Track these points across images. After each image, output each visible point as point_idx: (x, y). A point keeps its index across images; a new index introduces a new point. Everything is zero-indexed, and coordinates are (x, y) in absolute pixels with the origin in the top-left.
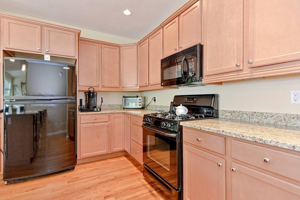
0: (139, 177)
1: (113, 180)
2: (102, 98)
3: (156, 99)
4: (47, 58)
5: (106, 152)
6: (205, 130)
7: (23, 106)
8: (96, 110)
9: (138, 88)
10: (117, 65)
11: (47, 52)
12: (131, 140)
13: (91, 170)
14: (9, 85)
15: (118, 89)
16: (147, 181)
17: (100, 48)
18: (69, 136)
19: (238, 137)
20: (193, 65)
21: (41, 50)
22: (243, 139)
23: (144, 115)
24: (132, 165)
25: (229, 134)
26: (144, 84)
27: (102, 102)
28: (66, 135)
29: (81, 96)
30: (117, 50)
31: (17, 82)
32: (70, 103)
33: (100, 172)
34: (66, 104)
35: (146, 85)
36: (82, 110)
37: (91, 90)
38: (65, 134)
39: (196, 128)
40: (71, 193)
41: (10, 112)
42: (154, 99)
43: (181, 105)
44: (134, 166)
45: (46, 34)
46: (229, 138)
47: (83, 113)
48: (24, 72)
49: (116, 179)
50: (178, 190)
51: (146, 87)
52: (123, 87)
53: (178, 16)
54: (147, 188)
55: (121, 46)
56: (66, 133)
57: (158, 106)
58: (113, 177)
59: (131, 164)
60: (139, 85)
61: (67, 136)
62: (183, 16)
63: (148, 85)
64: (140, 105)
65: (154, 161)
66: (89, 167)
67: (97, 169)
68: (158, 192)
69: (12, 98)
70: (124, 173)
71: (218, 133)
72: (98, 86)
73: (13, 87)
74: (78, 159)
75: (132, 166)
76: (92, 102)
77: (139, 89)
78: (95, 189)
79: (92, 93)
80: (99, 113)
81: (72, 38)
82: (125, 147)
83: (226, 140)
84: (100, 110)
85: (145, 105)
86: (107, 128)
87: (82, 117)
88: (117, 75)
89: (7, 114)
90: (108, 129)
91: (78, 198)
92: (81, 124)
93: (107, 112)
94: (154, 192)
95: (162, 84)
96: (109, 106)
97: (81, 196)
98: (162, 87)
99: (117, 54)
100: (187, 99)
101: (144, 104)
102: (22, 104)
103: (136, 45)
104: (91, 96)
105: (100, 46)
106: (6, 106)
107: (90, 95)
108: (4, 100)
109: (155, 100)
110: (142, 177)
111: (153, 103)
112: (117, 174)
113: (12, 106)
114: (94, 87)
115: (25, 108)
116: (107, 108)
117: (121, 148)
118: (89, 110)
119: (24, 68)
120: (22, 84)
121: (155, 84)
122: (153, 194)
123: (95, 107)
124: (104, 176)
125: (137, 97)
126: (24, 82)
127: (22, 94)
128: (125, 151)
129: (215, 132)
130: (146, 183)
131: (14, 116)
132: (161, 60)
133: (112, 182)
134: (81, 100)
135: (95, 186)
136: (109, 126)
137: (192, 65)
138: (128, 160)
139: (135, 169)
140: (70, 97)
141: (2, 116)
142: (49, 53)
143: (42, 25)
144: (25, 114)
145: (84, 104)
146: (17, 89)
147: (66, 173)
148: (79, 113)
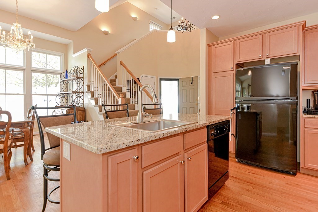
4: (268, 62)
7: (249, 105)
11: (268, 57)
14: (239, 88)
21: (262, 56)
29: (306, 96)
31: (245, 85)
32: (291, 103)
36: (308, 112)
40: (287, 194)
47: (308, 115)
48: (250, 76)
69: (242, 98)
73: (242, 89)
74: (301, 166)
87: (307, 120)
89: (239, 111)
92: (306, 128)
97: (299, 202)
106: (238, 105)
108: (236, 100)
115: (250, 107)
119: (250, 73)
120: (249, 85)
127: (249, 95)
131: (242, 112)
134: (308, 101)
140: (292, 98)
141: (235, 112)
142: (269, 56)
143: (263, 34)
144: (250, 112)
145: (312, 105)
146: (245, 91)
147: (286, 175)
148: (303, 116)
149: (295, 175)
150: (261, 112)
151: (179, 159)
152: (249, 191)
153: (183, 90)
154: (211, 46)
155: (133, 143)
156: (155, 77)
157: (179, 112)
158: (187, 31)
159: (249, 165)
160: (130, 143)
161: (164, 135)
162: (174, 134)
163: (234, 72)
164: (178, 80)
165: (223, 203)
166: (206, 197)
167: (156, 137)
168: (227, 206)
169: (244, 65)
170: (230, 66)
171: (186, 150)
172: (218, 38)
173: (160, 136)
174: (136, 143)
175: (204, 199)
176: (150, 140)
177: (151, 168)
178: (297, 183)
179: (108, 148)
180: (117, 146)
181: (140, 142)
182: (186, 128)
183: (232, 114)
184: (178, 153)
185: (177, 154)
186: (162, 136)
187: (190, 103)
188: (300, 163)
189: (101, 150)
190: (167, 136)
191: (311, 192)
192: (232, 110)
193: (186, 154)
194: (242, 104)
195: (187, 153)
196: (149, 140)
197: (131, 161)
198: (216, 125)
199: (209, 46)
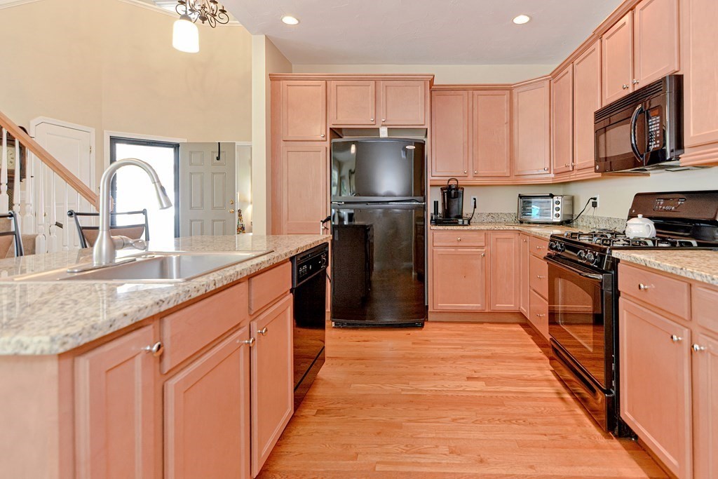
0: (542, 365)
1: (488, 357)
2: (475, 199)
3: (598, 201)
4: (384, 133)
5: (480, 309)
6: (653, 266)
7: (352, 211)
8: (460, 223)
9: (552, 175)
10: (506, 130)
11: (384, 123)
12: (531, 290)
13: (451, 335)
14: (336, 178)
15: (507, 179)
16: (557, 376)
17: (471, 99)
18: (416, 274)
19: (705, 281)
20: (658, 125)
21: (375, 120)
22: (712, 285)
23: (551, 236)
24: (532, 342)
25: (691, 274)
26: (562, 168)
27: (475, 207)
28: (411, 272)
29: (434, 196)
30: (506, 97)
31: (345, 171)
32: (417, 208)
33: (467, 341)
34: (412, 209)
35: (567, 169)
36: (437, 222)
37: (453, 183)
38: (410, 270)
39: (638, 262)
40: (415, 359)
41: (336, 222)
42: (593, 200)
43: (640, 216)
44: (537, 346)
45: (382, 93)
46: (697, 284)
47: (438, 227)
48: (353, 154)
49: (492, 357)
50: (609, 392)
51: (568, 174)
52: (517, 174)
53: (631, 9)
54: (553, 386)
55: (515, 87)
56: (412, 268)
57: (601, 218)
58: (489, 354)
59: (531, 340)
60: (554, 170)
61: (413, 273)
62: (642, 9)
63: (571, 169)
64: (558, 216)
65: (583, 347)
66: (448, 329)
67: (462, 335)
68: (576, 399)
69: (340, 199)
70: (512, 352)
71: (674, 272)
72: (466, 175)
73: (341, 179)
74: (429, 310)
75: (531, 345)
76: (455, 208)
77: (553, 178)
78: (454, 362)
79: (454, 189)
80: (465, 228)
81: (420, 91)
82: (520, 305)
83: (692, 288)
84: (469, 223)
85: (572, 216)
86: (482, 259)
87: (436, 234)
88: (506, 149)
89: (334, 223)
90: (484, 262)
91: (425, 367)
92: (435, 247)
93: (482, 227)
94: (567, 396)
95: (597, 167)
96: (490, 216)
97: (431, 366)
98: (599, 175)
99: (506, 106)
100: (662, 203)
101: (569, 212)
102: (351, 209)
103: (548, 79)
104: (453, 196)
105: (471, 95)
107: (452, 193)
108: (331, 203)
109: (595, 205)
110: (548, 367)
111: (590, 211)
112: (499, 350)
113: (338, 212)
114: (457, 178)
116: (485, 221)
117: (510, 306)
118: (449, 223)
119: (353, 148)
120: (351, 172)
121: (585, 167)
122: (563, 399)
123: (460, 217)
124: (474, 348)
125: (552, 196)
126: (353, 170)
127: (351, 192)
128: (521, 314)
129: (669, 271)
130: (553, 377)
131: (340, 227)
132: (595, 113)
133: (486, 360)
134: (436, 204)
135: (455, 359)
136: (486, 256)
137: (654, 124)
138: (526, 333)
139: (537, 351)
140: (417, 198)
141: (329, 227)
142: (386, 123)
143: (376, 79)
144: (354, 225)
145: (440, 210)
146: (345, 183)
147: (411, 330)
148: (432, 228)
149: (422, 326)
150: (372, 226)
151: (241, 337)
152: (362, 374)
153: (191, 174)
154: (279, 80)
155: (147, 310)
156: (93, 130)
157: (177, 235)
158: (206, 22)
159: (354, 327)
160: (142, 312)
161: (215, 285)
162: (235, 279)
163: (327, 144)
164: (176, 146)
165: (319, 412)
166: (290, 409)
167: (198, 291)
168: (327, 414)
169: (344, 132)
170: (319, 131)
171: (254, 315)
172: (291, 64)
173: (207, 288)
174: (156, 310)
175: (287, 414)
176: (187, 299)
177: (182, 369)
178: (426, 338)
179: (85, 333)
180: (109, 324)
181: (164, 307)
182: (257, 265)
183: (323, 230)
184: (239, 324)
185: (237, 327)
186: (212, 288)
187: (213, 208)
188: (427, 306)
189: (66, 339)
190: (221, 285)
191: (443, 346)
192: (323, 222)
193: (254, 324)
194: (338, 209)
195: (257, 320)
196: (185, 300)
197: (138, 360)
198: (307, 253)
199: (273, 78)
